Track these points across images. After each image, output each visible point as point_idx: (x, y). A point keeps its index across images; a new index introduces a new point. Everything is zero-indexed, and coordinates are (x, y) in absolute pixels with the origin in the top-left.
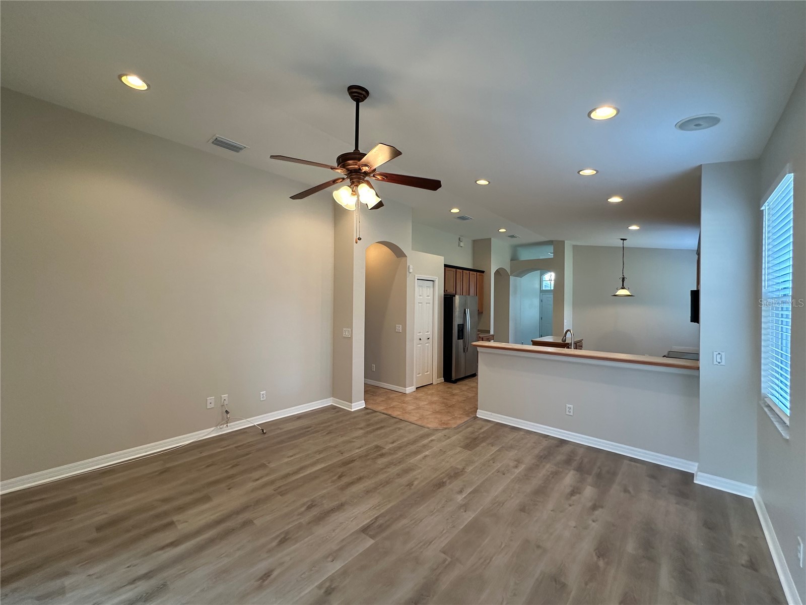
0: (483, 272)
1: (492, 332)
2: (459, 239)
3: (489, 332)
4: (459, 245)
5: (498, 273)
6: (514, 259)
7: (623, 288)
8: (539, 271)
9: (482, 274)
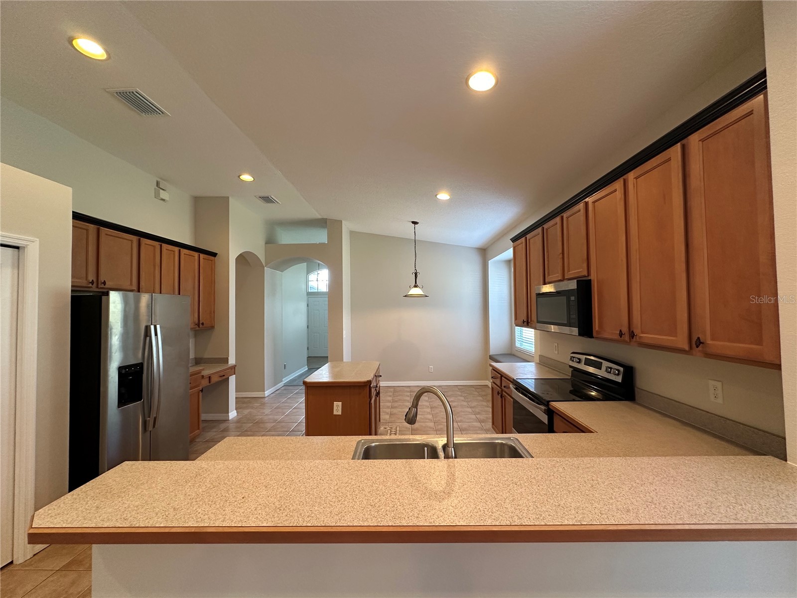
0: (214, 255)
1: (232, 361)
2: (158, 184)
3: (226, 360)
4: (157, 195)
5: (242, 259)
6: (270, 241)
7: (416, 286)
8: (306, 264)
9: (212, 258)
